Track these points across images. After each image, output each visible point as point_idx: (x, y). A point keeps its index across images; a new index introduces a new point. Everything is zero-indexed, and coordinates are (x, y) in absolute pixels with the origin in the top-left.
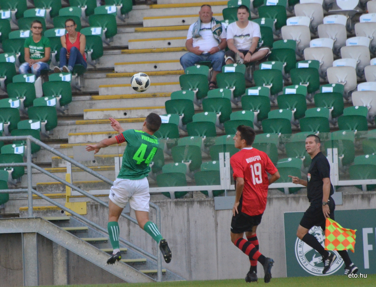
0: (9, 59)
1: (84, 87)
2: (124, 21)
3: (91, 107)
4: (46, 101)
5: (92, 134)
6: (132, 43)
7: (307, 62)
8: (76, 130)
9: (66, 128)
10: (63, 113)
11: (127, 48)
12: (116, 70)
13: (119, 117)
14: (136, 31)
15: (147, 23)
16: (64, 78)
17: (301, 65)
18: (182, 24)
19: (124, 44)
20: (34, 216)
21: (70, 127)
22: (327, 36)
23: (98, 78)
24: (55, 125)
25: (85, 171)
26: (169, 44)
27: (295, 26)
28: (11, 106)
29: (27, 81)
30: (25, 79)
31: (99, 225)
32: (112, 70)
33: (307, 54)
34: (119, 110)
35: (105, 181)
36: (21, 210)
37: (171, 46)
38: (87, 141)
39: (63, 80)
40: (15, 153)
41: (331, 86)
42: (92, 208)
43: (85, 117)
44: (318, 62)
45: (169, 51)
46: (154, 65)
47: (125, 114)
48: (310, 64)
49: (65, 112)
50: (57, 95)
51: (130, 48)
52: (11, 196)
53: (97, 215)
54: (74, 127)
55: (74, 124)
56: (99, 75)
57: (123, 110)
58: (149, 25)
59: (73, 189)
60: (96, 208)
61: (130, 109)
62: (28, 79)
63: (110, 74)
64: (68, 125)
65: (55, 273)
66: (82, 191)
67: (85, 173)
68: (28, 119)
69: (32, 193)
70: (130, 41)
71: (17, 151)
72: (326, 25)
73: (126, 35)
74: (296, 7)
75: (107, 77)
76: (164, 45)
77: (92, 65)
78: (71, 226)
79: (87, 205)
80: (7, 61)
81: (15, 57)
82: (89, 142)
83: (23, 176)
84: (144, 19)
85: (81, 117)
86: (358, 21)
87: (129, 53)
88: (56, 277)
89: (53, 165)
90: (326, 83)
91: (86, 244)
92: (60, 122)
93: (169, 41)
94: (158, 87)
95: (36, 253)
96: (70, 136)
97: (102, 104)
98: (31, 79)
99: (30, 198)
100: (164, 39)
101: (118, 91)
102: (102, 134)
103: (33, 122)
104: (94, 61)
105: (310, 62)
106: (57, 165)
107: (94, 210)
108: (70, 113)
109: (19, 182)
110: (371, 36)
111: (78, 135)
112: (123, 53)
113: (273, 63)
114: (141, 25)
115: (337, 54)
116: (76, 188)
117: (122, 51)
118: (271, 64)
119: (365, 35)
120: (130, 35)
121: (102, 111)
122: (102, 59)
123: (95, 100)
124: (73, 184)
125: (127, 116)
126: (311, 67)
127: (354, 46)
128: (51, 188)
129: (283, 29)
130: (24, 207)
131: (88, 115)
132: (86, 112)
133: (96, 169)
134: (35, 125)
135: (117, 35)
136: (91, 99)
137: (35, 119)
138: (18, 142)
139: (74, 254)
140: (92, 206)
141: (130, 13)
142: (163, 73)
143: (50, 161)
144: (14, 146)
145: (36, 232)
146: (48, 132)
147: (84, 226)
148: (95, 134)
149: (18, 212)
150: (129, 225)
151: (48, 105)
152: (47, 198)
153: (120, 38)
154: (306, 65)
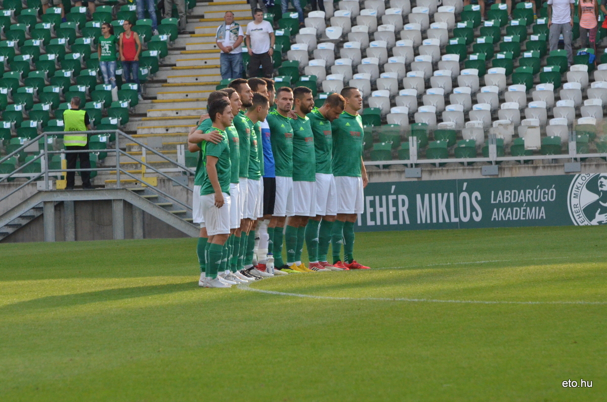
0: (91, 73)
1: (145, 93)
2: (172, 46)
3: (152, 108)
4: (120, 104)
5: (154, 128)
6: (179, 62)
7: (307, 76)
8: (142, 124)
9: (135, 123)
10: (132, 112)
11: (175, 65)
12: (168, 81)
13: (173, 115)
14: (181, 54)
15: (188, 48)
16: (133, 87)
17: (303, 79)
18: (214, 48)
19: (173, 63)
20: (121, 188)
21: (137, 123)
22: (320, 58)
23: (156, 87)
24: (127, 121)
25: (156, 154)
26: (206, 63)
27: (297, 51)
28: (95, 107)
29: (105, 89)
30: (104, 88)
31: (166, 193)
32: (165, 81)
33: (307, 71)
34: (172, 110)
35: (170, 162)
36: (106, 183)
37: (207, 64)
38: (151, 132)
39: (131, 88)
40: (100, 141)
41: (325, 94)
42: (161, 182)
43: (148, 116)
44: (315, 77)
45: (206, 68)
46: (196, 78)
47: (177, 113)
48: (310, 78)
49: (133, 111)
50: (127, 99)
51: (177, 65)
52: (98, 172)
53: (164, 187)
54: (141, 122)
55: (140, 120)
56: (156, 85)
57: (176, 110)
58: (190, 49)
59: (148, 167)
60: (164, 181)
61: (181, 110)
62: (107, 88)
63: (165, 84)
64: (136, 121)
65: (134, 228)
66: (155, 169)
67: (156, 155)
68: (108, 116)
69: (120, 170)
70: (178, 61)
71: (102, 139)
72: (320, 50)
73: (174, 56)
74: (297, 37)
75: (163, 86)
76: (202, 64)
77: (150, 77)
78: (146, 195)
79: (157, 180)
80: (90, 75)
81: (96, 71)
82: (152, 133)
83: (106, 158)
84: (187, 44)
85: (145, 115)
86: (342, 47)
87: (177, 69)
88: (135, 231)
89: (127, 150)
90: (322, 92)
91: (158, 208)
92: (130, 119)
93: (205, 61)
94: (200, 94)
95: (122, 214)
96: (138, 129)
97: (159, 106)
98: (109, 88)
99: (118, 174)
100: (202, 59)
101: (171, 96)
102: (162, 127)
103: (112, 119)
104: (152, 75)
105: (310, 76)
106: (130, 150)
107: (162, 183)
108: (137, 112)
109: (103, 162)
110: (352, 58)
111: (144, 128)
112: (173, 69)
113: (283, 77)
114: (184, 49)
115: (328, 71)
116: (150, 166)
117: (172, 67)
118: (281, 78)
119: (348, 57)
120: (177, 56)
121: (161, 111)
122: (158, 73)
123: (154, 103)
124: (147, 163)
125: (178, 115)
126: (311, 80)
127: (341, 66)
128: (127, 166)
129: (289, 52)
130: (108, 180)
131: (150, 114)
132: (149, 112)
133: (164, 153)
134: (114, 121)
135: (168, 56)
136: (152, 103)
137: (114, 117)
138: (102, 134)
139: (148, 214)
140: (161, 180)
141: (176, 40)
142: (203, 83)
143: (125, 147)
144: (99, 136)
145: (123, 198)
146: (122, 126)
147: (155, 194)
148: (156, 128)
149: (104, 184)
150: (187, 193)
151: (122, 106)
152: (129, 174)
153: (170, 58)
154: (307, 79)
